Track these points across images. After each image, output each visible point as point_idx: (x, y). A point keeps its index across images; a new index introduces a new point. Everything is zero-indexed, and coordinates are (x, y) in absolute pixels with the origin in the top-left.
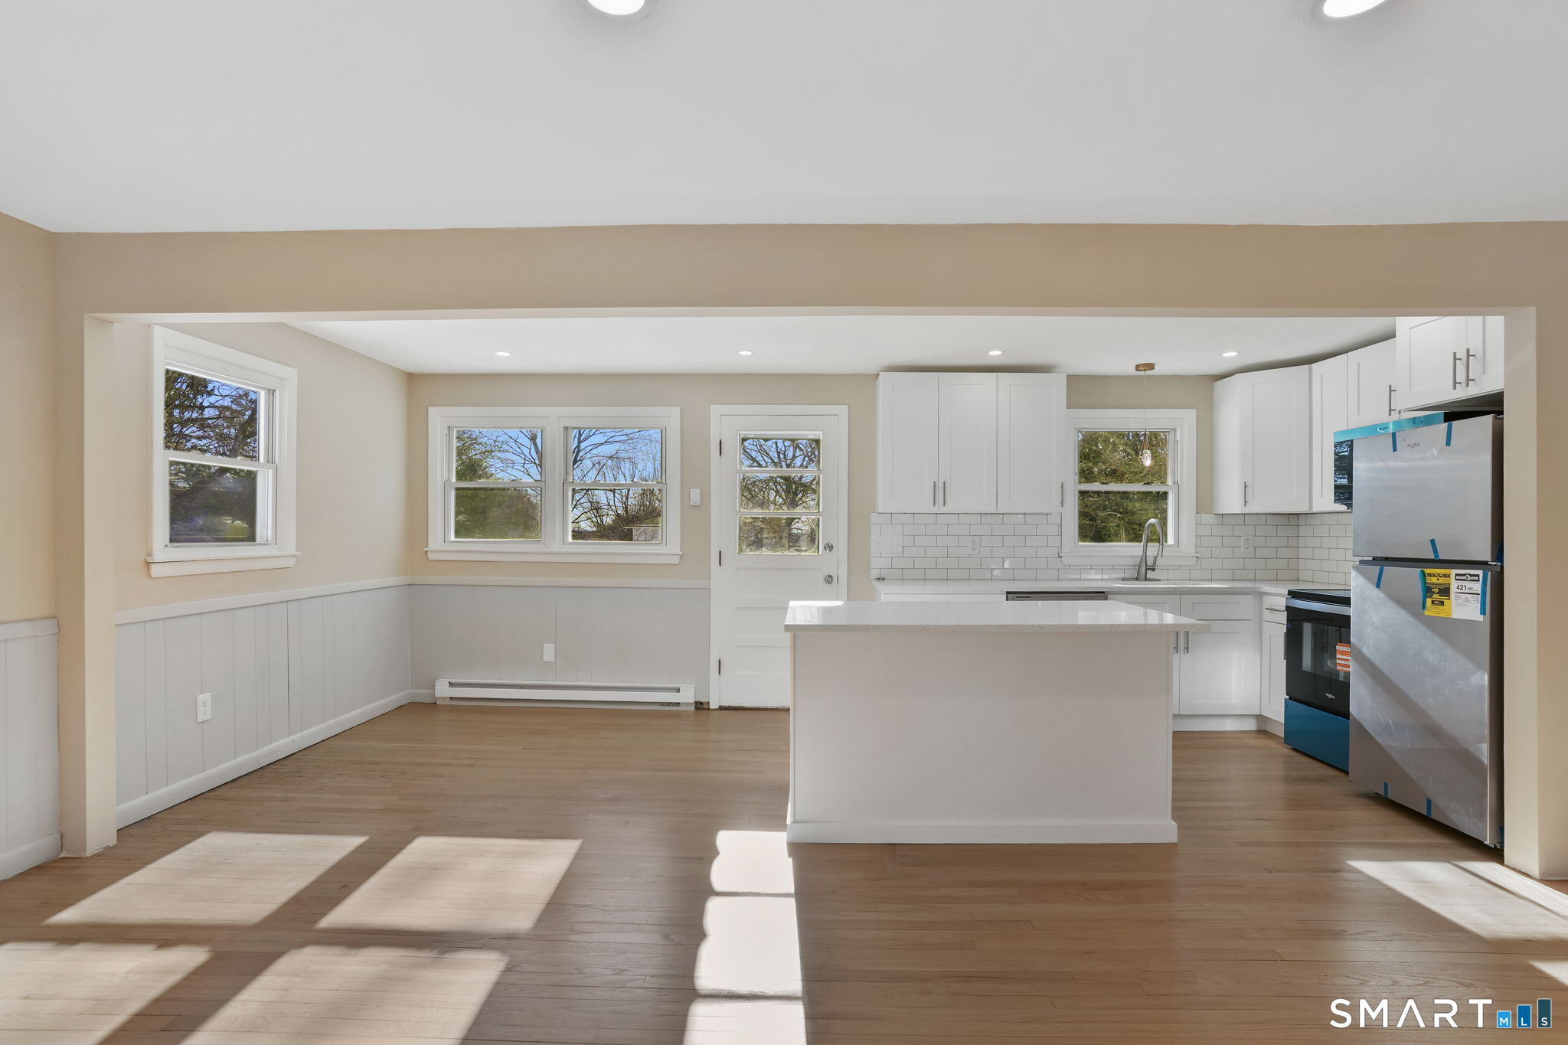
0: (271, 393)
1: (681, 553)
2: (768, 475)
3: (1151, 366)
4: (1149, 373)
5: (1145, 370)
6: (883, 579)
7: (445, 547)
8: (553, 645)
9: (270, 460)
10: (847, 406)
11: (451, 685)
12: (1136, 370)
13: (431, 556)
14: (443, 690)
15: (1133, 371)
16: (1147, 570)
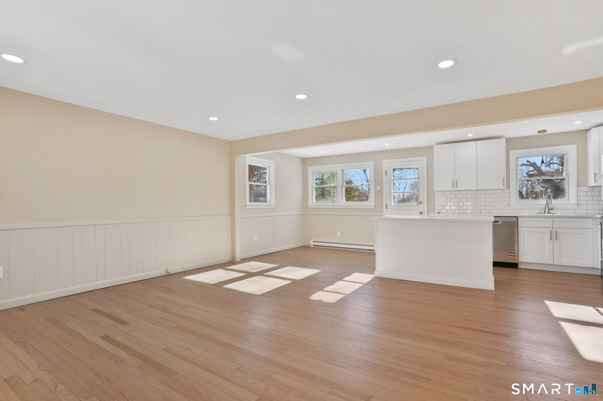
0: (269, 167)
1: (375, 205)
2: (413, 180)
3: (545, 131)
4: (543, 133)
5: (542, 133)
6: (439, 213)
7: (313, 204)
8: (339, 232)
9: (269, 183)
10: (426, 157)
11: (314, 241)
12: (538, 133)
13: (309, 207)
14: (312, 243)
15: (537, 133)
16: (549, 210)
